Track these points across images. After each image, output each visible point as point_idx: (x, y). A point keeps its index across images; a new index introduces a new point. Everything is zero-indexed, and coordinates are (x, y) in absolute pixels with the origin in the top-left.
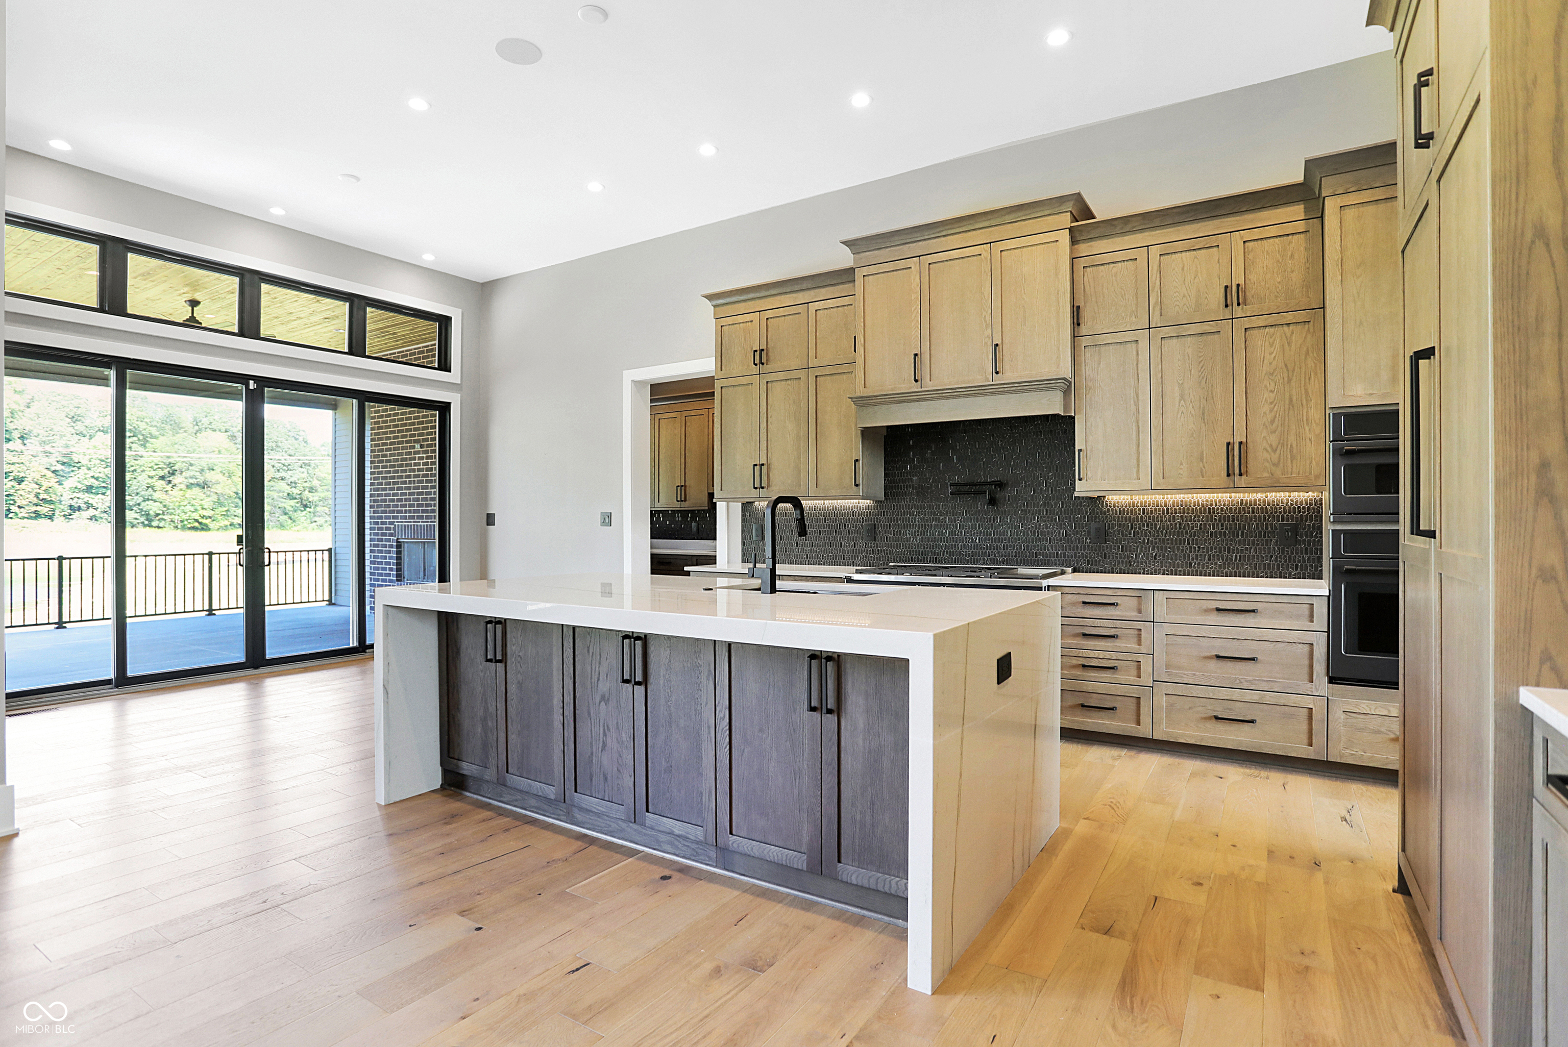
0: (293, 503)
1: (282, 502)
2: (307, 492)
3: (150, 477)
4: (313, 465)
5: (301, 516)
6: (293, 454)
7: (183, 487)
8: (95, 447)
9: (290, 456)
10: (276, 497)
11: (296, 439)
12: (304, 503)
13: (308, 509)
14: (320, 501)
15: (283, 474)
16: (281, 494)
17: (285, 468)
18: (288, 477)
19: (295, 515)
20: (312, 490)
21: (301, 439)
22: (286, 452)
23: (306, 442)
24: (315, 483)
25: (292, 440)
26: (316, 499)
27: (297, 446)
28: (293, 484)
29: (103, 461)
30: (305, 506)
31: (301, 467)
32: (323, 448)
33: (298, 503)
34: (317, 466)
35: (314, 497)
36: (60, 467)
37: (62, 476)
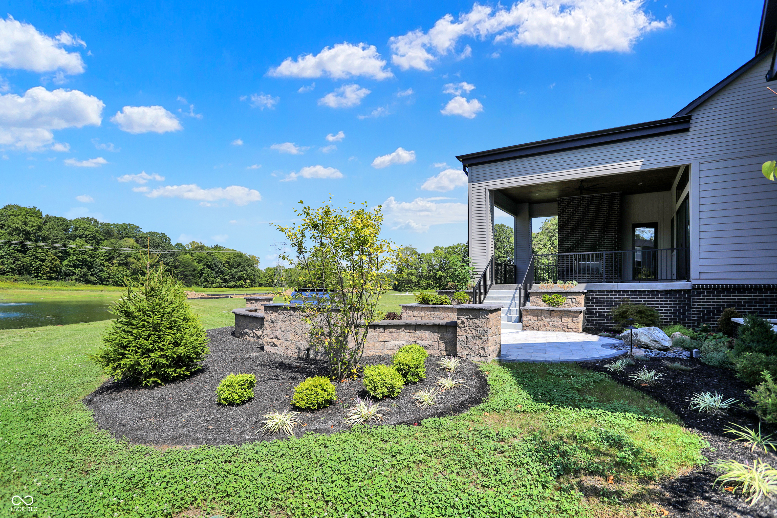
3: (101, 260)
7: (117, 265)
8: (77, 245)
20: (176, 267)
24: (177, 263)
28: (167, 264)
29: (80, 251)
31: (170, 255)
36: (60, 254)
37: (62, 259)
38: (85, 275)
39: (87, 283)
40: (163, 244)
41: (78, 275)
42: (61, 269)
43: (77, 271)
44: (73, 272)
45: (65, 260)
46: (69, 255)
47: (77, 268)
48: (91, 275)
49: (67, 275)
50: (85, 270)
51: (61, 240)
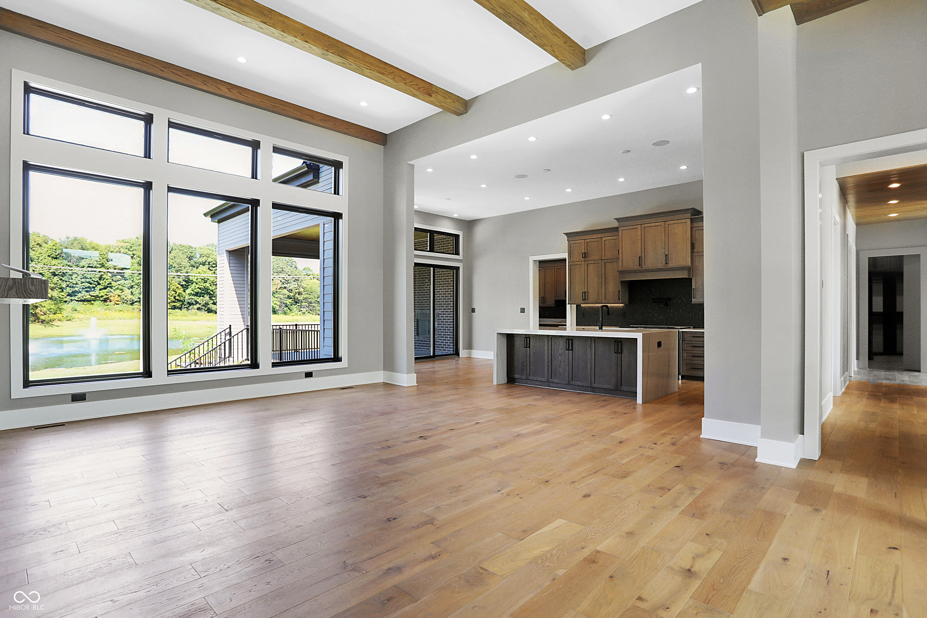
0: (290, 300)
1: (285, 300)
2: (297, 295)
4: (300, 280)
5: (294, 307)
6: (290, 275)
8: (199, 273)
9: (289, 275)
10: (282, 298)
11: (291, 266)
12: (296, 300)
13: (298, 304)
14: (304, 299)
15: (285, 285)
16: (285, 296)
17: (286, 282)
18: (288, 287)
19: (291, 307)
20: (300, 294)
21: (293, 266)
22: (287, 273)
23: (296, 268)
24: (301, 290)
25: (289, 267)
26: (302, 298)
27: (292, 270)
28: (290, 291)
29: (202, 279)
30: (296, 303)
31: (294, 281)
32: (305, 271)
33: (292, 301)
34: (302, 281)
35: (300, 298)
36: (184, 283)
37: (185, 287)
38: (207, 304)
39: (209, 312)
40: (286, 270)
41: (200, 304)
42: (185, 297)
43: (199, 299)
44: (196, 301)
45: (187, 288)
46: (192, 283)
47: (200, 296)
48: (212, 304)
49: (190, 304)
50: (207, 298)
51: (185, 267)
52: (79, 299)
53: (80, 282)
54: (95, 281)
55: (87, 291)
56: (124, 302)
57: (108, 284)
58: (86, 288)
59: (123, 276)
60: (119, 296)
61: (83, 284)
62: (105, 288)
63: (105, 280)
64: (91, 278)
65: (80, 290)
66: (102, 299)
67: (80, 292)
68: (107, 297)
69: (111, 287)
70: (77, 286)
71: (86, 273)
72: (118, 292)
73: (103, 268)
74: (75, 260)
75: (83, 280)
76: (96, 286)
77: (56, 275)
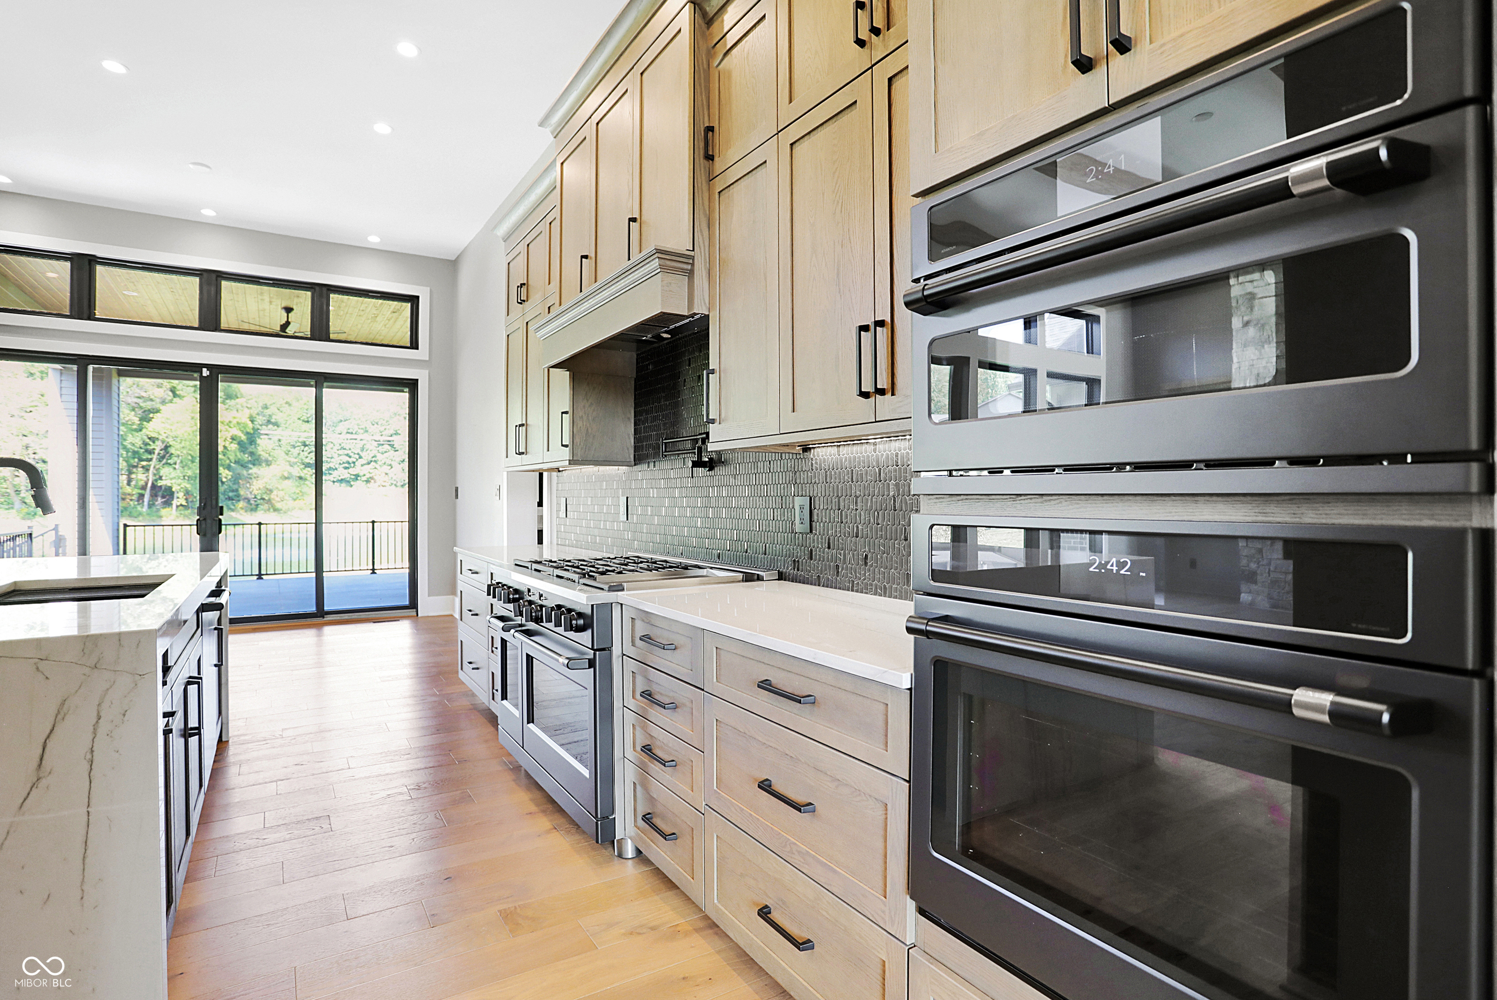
52: (335, 480)
53: (335, 456)
54: (355, 454)
55: (346, 468)
56: (392, 484)
57: (373, 457)
58: (344, 463)
59: (392, 446)
60: (386, 474)
61: (341, 457)
62: (369, 463)
63: (368, 452)
64: (350, 449)
65: (337, 466)
66: (364, 478)
67: (336, 469)
68: (371, 475)
69: (375, 461)
70: (332, 460)
71: (343, 441)
72: (386, 469)
73: (366, 434)
74: (330, 423)
75: (341, 452)
76: (357, 460)
77: (307, 446)
